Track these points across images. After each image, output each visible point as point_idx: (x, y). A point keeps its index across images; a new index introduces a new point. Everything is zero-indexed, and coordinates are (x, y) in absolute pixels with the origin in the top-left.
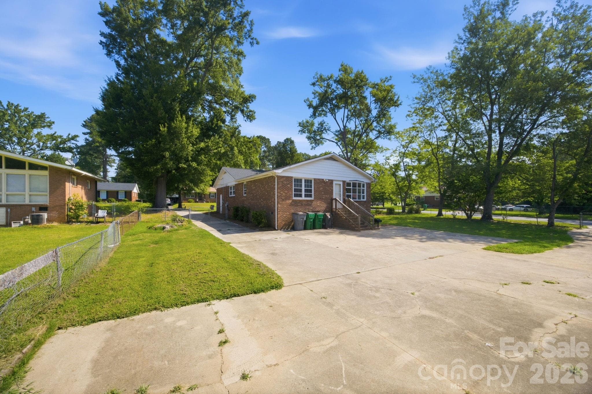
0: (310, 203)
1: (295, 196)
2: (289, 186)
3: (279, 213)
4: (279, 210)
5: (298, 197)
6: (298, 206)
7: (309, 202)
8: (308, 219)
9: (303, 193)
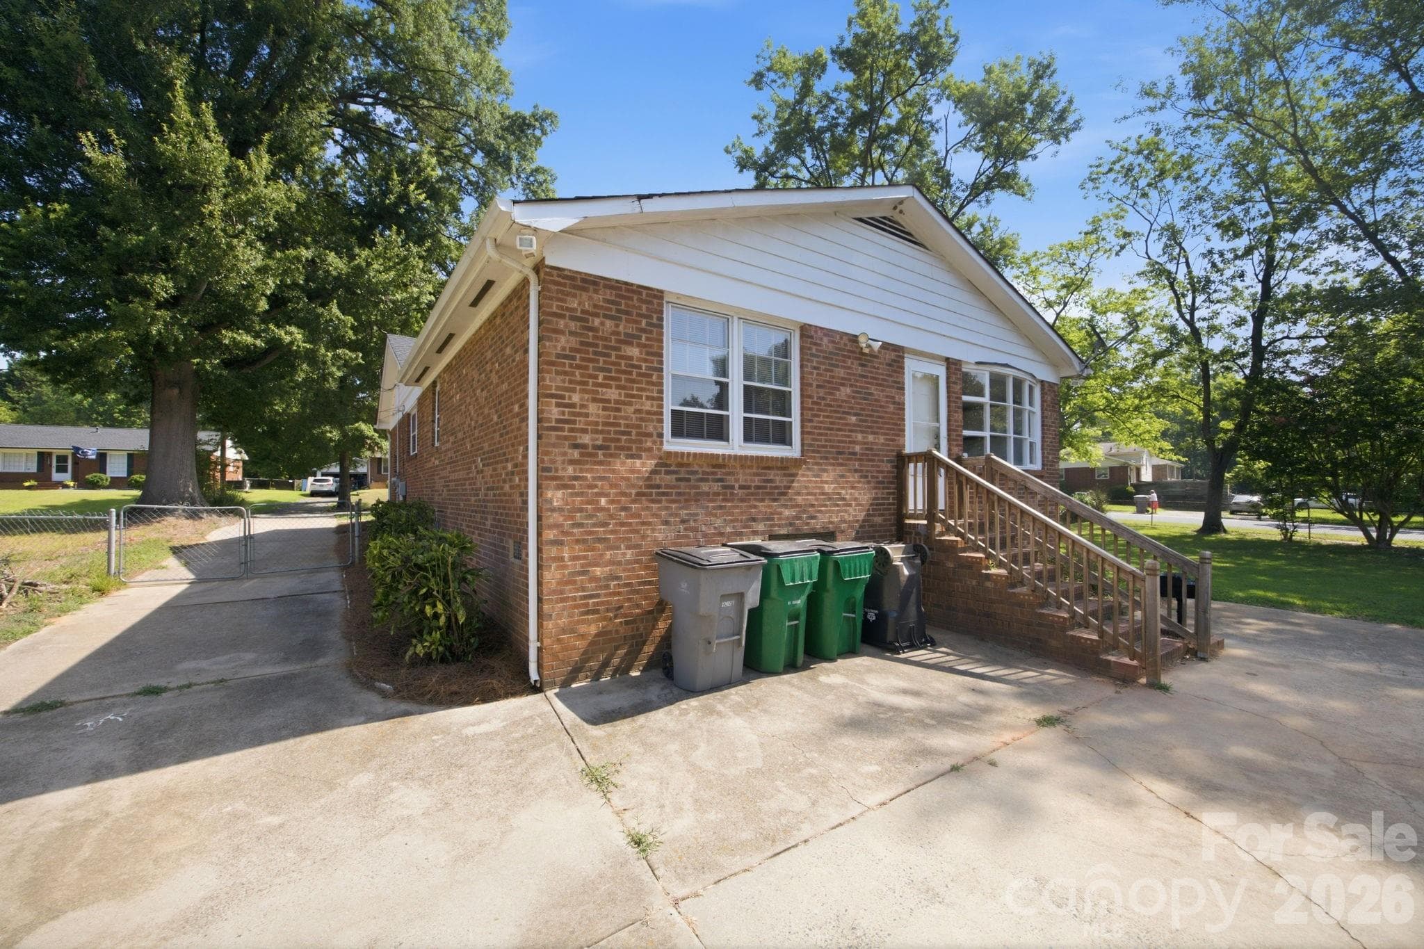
0: (779, 479)
1: (677, 433)
2: (634, 352)
3: (552, 552)
4: (550, 535)
5: (699, 436)
6: (699, 497)
7: (771, 475)
8: (774, 593)
9: (736, 414)
